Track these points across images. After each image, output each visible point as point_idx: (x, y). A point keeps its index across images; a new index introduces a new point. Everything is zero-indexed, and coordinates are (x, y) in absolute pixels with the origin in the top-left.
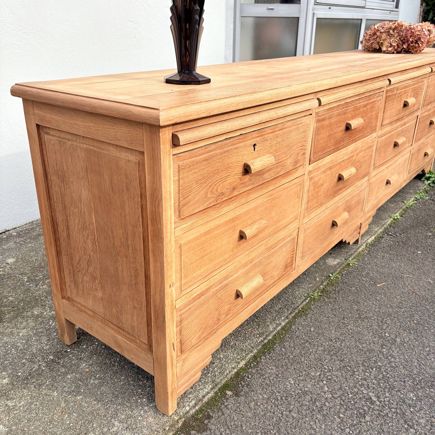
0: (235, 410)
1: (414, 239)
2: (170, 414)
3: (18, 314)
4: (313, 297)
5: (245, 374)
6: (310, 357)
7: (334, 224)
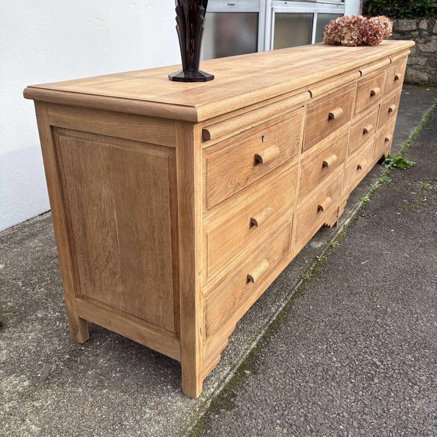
0: (257, 387)
1: (385, 218)
2: (197, 397)
3: (21, 319)
4: (305, 278)
5: (258, 354)
6: (314, 332)
7: (320, 209)
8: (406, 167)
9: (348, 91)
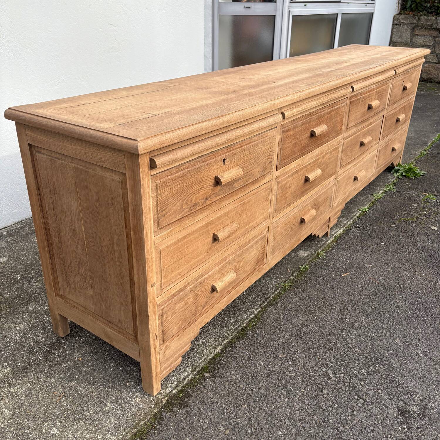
0: (212, 389)
1: (379, 231)
2: (155, 394)
3: (14, 310)
4: (283, 287)
5: (221, 358)
6: (279, 341)
7: (302, 221)
8: (415, 177)
9: (338, 106)
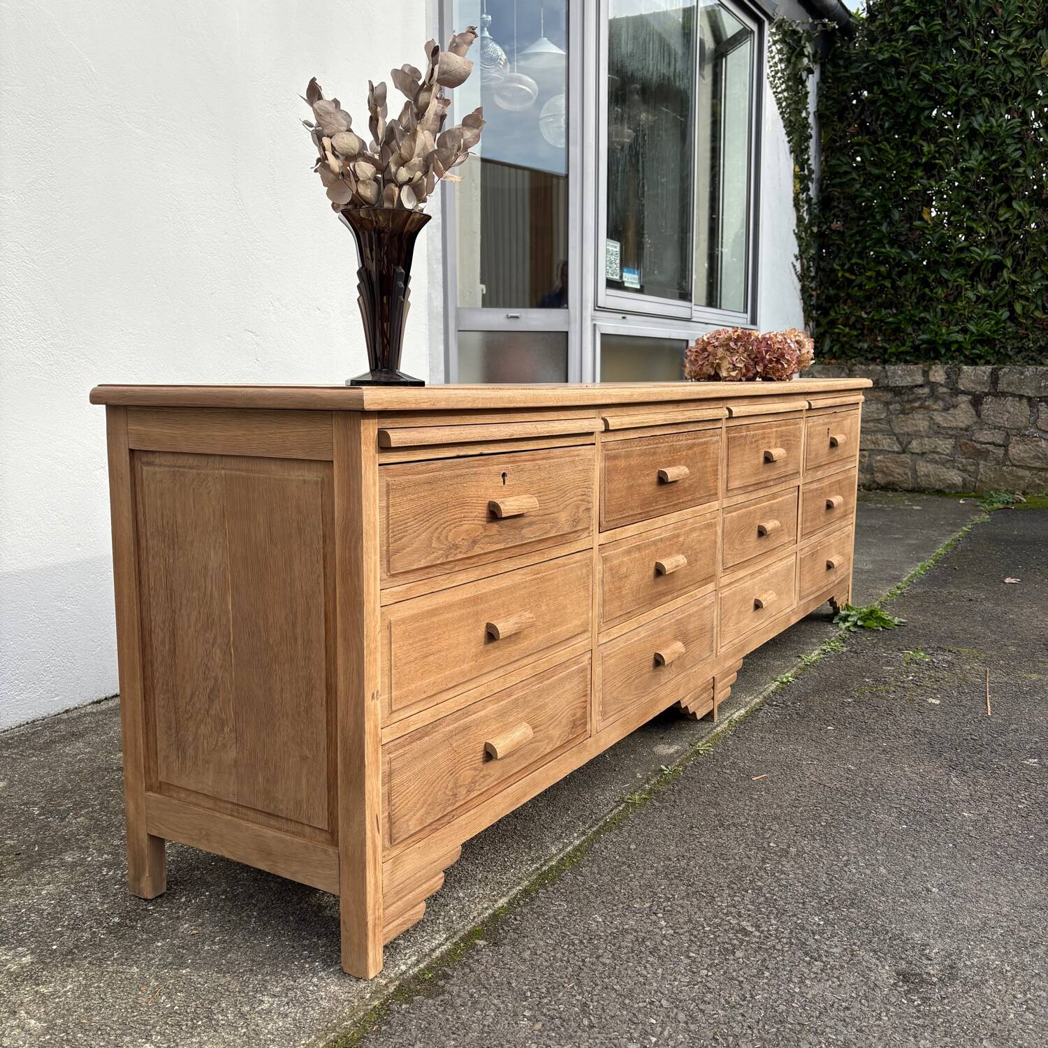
1: (819, 709)
2: (372, 975)
3: (30, 864)
4: (630, 801)
7: (659, 661)
8: (883, 627)
9: (704, 440)
